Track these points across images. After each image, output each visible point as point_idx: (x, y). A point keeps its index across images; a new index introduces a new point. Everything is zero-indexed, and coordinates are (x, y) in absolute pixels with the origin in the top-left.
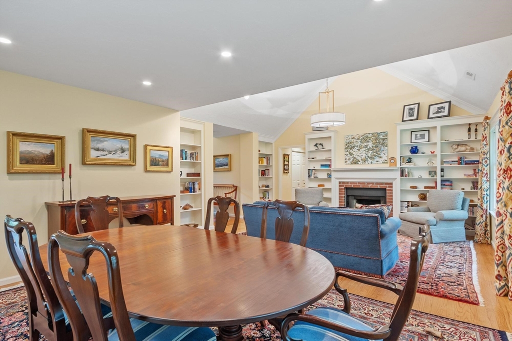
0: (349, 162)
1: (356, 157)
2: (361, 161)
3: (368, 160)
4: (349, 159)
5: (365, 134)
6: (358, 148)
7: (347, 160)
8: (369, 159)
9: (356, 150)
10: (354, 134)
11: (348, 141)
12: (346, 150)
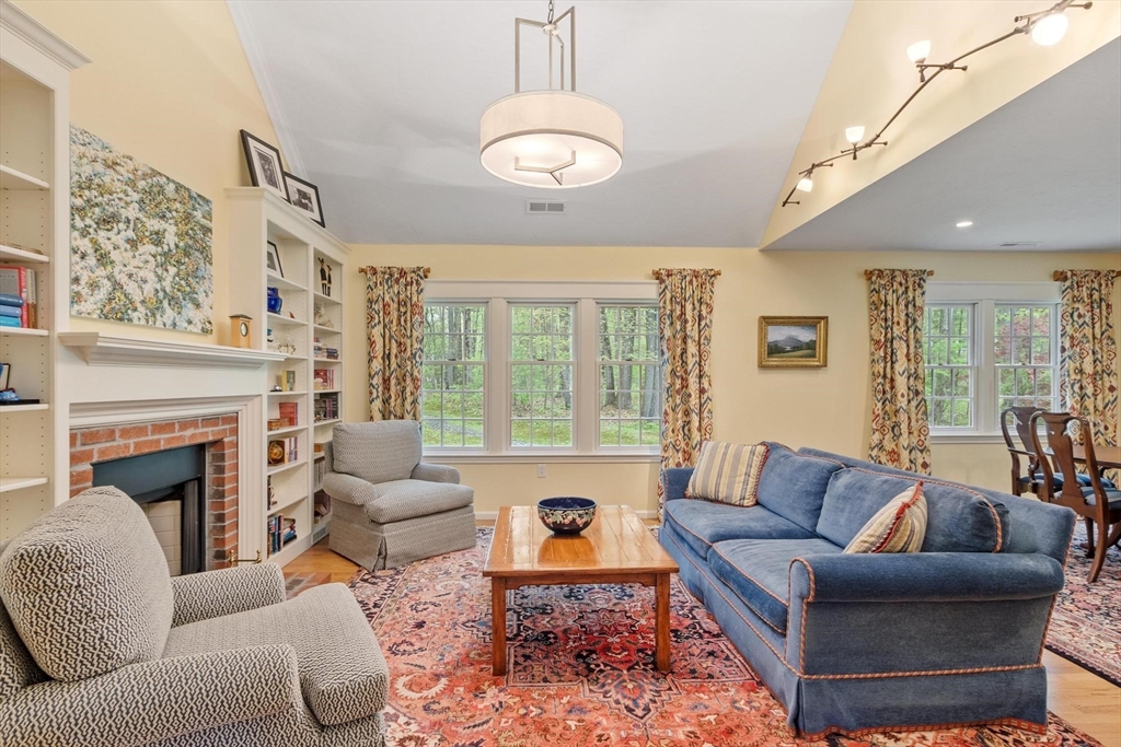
0: (90, 304)
1: (122, 279)
2: (141, 309)
3: (163, 312)
4: (94, 286)
5: (155, 173)
6: (131, 234)
7: (83, 289)
8: (166, 303)
9: (120, 240)
10: (119, 149)
11: (87, 170)
12: (79, 224)
